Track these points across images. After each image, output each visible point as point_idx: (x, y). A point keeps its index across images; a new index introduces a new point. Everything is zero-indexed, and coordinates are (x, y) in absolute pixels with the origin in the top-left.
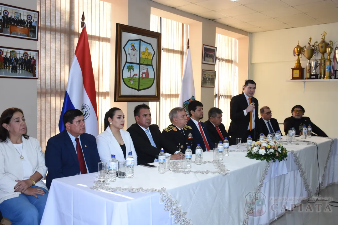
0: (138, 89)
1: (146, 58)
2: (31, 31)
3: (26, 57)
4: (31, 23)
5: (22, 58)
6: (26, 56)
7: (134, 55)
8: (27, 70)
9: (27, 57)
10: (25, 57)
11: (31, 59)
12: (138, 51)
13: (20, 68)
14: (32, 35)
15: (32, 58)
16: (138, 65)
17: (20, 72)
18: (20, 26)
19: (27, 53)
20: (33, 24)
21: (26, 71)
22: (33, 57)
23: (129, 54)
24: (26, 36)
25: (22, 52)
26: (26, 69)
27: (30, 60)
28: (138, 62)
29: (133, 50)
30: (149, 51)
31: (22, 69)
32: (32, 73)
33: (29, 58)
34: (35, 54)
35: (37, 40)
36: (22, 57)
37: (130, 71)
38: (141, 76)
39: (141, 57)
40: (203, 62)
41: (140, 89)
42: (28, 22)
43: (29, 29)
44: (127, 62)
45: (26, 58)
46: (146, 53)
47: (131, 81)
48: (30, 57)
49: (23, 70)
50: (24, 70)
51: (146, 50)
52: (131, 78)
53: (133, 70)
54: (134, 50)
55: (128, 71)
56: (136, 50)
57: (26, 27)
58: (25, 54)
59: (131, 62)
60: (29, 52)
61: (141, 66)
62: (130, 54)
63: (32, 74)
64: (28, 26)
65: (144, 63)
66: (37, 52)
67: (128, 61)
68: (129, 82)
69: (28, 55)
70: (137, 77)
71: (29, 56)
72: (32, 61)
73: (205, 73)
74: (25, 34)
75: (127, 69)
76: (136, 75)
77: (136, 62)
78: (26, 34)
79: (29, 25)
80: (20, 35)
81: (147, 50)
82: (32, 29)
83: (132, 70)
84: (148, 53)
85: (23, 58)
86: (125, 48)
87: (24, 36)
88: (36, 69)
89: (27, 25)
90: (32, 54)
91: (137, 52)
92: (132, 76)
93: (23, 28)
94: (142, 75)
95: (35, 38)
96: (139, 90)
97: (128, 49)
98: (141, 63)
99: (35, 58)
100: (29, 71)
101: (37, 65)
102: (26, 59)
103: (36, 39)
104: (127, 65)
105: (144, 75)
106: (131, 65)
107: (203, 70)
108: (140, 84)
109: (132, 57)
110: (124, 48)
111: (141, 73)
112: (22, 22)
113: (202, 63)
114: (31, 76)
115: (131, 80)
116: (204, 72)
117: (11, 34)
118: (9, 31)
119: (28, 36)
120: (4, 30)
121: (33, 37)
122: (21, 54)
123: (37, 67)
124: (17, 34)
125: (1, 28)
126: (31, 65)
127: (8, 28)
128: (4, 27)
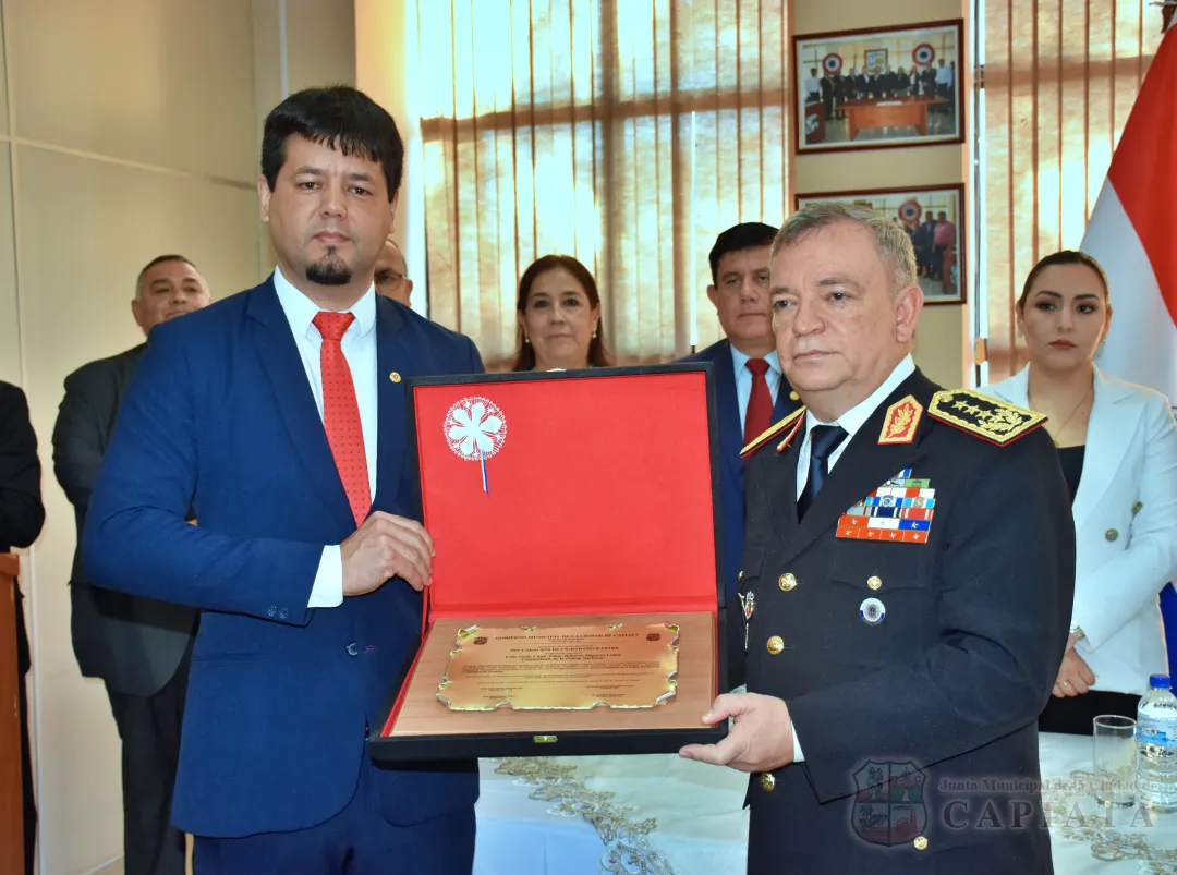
2: (933, 109)
3: (913, 217)
4: (929, 76)
6: (910, 213)
9: (917, 219)
10: (908, 218)
11: (934, 223)
14: (937, 125)
15: (935, 217)
18: (890, 97)
19: (914, 202)
20: (942, 77)
22: (942, 215)
24: (912, 134)
25: (898, 200)
27: (929, 227)
32: (941, 278)
33: (923, 220)
34: (948, 201)
35: (962, 140)
42: (917, 75)
43: (925, 103)
45: (911, 222)
48: (929, 214)
57: (913, 97)
58: (909, 209)
60: (922, 199)
63: (938, 285)
64: (921, 92)
66: (956, 192)
69: (919, 209)
71: (924, 211)
72: (939, 230)
74: (909, 128)
78: (909, 124)
79: (925, 89)
80: (892, 134)
82: (938, 99)
87: (904, 134)
88: (954, 263)
89: (916, 85)
90: (934, 203)
93: (898, 103)
95: (953, 132)
99: (949, 218)
100: (925, 271)
102: (913, 226)
103: (956, 135)
112: (892, 84)
114: (935, 293)
117: (852, 139)
118: (847, 128)
119: (921, 130)
120: (830, 127)
121: (941, 131)
122: (890, 209)
123: (958, 252)
124: (879, 134)
125: (817, 124)
126: (933, 249)
127: (844, 116)
128: (829, 118)
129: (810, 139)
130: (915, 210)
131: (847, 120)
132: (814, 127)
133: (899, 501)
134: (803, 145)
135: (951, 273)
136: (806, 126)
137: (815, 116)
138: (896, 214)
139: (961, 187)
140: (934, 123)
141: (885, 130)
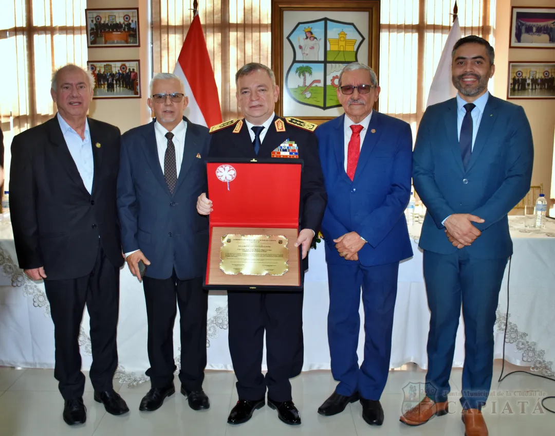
0: (322, 105)
1: (342, 49)
2: (130, 35)
3: (124, 70)
4: (129, 25)
5: (119, 73)
6: (123, 68)
7: (312, 48)
8: (126, 87)
9: (126, 71)
10: (122, 70)
11: (131, 72)
12: (320, 39)
13: (118, 85)
14: (132, 41)
15: (131, 70)
16: (322, 65)
17: (119, 90)
18: (117, 31)
19: (124, 65)
20: (133, 26)
21: (125, 89)
22: (133, 69)
23: (300, 47)
24: (124, 43)
25: (119, 64)
26: (124, 86)
27: (129, 74)
28: (322, 59)
29: (308, 39)
30: (348, 37)
31: (120, 86)
32: (133, 90)
33: (127, 71)
34: (135, 65)
35: (139, 46)
36: (119, 70)
37: (304, 75)
38: (329, 83)
39: (328, 49)
40: (512, 45)
41: (328, 105)
42: (125, 24)
43: (128, 34)
44: (295, 61)
46: (340, 42)
47: (306, 93)
48: (129, 69)
49: (121, 88)
50: (123, 87)
51: (340, 36)
52: (305, 89)
53: (311, 73)
54: (312, 38)
55: (300, 76)
56: (316, 38)
57: (124, 31)
58: (123, 67)
59: (305, 60)
60: (127, 64)
61: (328, 65)
62: (303, 47)
63: (133, 92)
65: (336, 60)
66: (137, 62)
67: (297, 59)
68: (302, 94)
70: (321, 84)
71: (128, 68)
72: (132, 74)
73: (519, 69)
74: (123, 41)
75: (297, 72)
76: (319, 81)
77: (316, 59)
79: (127, 29)
80: (117, 43)
81: (344, 36)
82: (131, 32)
83: (307, 75)
84: (345, 40)
85: (121, 72)
86: (290, 38)
87: (122, 43)
88: (137, 85)
89: (125, 28)
90: (131, 66)
91: (317, 42)
92: (308, 84)
93: (120, 33)
94: (333, 81)
95: (136, 43)
96: (325, 108)
97: (299, 39)
98: (328, 59)
99: (136, 71)
100: (128, 88)
101: (138, 80)
102: (124, 73)
103: (137, 44)
104: (296, 65)
105: (336, 82)
106: (305, 65)
107: (510, 62)
108: (328, 97)
109: (307, 51)
110: (288, 38)
111: (329, 78)
112: (117, 27)
113: (510, 47)
114: (132, 95)
115: (306, 91)
116: (513, 66)
117: (105, 43)
118: (103, 40)
119: (127, 42)
120: (98, 40)
121: (133, 43)
122: (118, 67)
123: (138, 82)
124: (114, 43)
125: (93, 38)
126: (131, 80)
127: (102, 36)
128: (98, 37)
129: (92, 43)
130: (125, 67)
131: (103, 38)
132: (93, 39)
133: (288, 147)
134: (90, 45)
135: (136, 88)
136: (91, 39)
137: (93, 36)
138: (119, 69)
139: (139, 61)
140: (131, 39)
141: (116, 41)
